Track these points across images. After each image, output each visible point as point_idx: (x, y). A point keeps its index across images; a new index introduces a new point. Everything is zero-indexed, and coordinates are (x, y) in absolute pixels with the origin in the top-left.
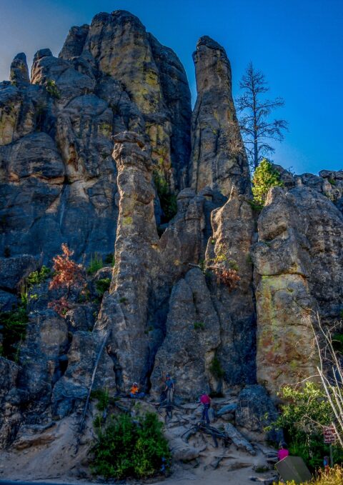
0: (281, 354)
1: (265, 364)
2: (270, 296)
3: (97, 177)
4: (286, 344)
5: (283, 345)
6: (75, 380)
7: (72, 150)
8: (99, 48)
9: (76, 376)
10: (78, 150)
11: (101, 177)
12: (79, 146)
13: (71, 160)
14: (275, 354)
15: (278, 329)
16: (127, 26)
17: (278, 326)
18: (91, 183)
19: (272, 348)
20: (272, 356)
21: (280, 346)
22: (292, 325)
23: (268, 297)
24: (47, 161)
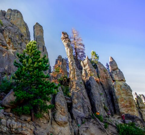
0: (128, 104)
1: (122, 107)
2: (120, 87)
3: (16, 49)
4: (129, 101)
5: (128, 102)
6: (79, 110)
7: (9, 40)
8: (10, 17)
9: (79, 109)
10: (12, 40)
11: (18, 50)
12: (12, 39)
13: (8, 43)
14: (126, 104)
15: (125, 97)
16: (19, 14)
17: (125, 96)
18: (14, 51)
19: (124, 103)
20: (125, 105)
21: (127, 102)
22: (129, 96)
23: (119, 87)
24: (2, 41)
